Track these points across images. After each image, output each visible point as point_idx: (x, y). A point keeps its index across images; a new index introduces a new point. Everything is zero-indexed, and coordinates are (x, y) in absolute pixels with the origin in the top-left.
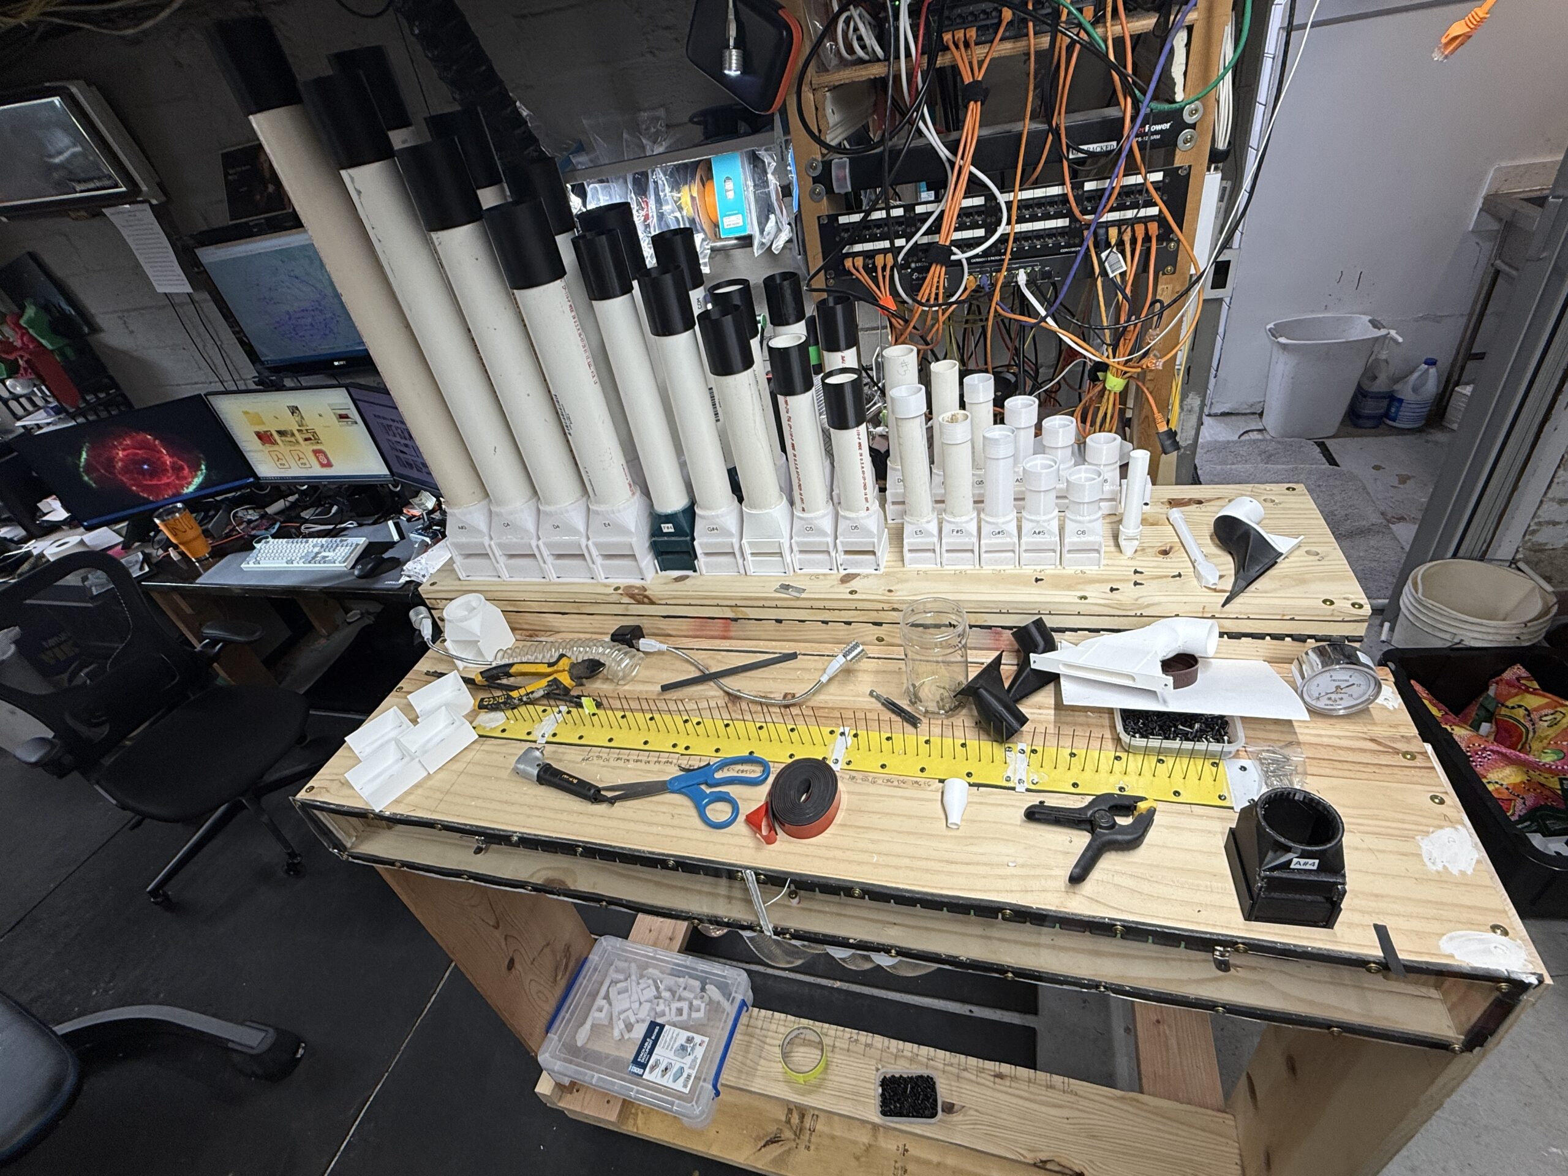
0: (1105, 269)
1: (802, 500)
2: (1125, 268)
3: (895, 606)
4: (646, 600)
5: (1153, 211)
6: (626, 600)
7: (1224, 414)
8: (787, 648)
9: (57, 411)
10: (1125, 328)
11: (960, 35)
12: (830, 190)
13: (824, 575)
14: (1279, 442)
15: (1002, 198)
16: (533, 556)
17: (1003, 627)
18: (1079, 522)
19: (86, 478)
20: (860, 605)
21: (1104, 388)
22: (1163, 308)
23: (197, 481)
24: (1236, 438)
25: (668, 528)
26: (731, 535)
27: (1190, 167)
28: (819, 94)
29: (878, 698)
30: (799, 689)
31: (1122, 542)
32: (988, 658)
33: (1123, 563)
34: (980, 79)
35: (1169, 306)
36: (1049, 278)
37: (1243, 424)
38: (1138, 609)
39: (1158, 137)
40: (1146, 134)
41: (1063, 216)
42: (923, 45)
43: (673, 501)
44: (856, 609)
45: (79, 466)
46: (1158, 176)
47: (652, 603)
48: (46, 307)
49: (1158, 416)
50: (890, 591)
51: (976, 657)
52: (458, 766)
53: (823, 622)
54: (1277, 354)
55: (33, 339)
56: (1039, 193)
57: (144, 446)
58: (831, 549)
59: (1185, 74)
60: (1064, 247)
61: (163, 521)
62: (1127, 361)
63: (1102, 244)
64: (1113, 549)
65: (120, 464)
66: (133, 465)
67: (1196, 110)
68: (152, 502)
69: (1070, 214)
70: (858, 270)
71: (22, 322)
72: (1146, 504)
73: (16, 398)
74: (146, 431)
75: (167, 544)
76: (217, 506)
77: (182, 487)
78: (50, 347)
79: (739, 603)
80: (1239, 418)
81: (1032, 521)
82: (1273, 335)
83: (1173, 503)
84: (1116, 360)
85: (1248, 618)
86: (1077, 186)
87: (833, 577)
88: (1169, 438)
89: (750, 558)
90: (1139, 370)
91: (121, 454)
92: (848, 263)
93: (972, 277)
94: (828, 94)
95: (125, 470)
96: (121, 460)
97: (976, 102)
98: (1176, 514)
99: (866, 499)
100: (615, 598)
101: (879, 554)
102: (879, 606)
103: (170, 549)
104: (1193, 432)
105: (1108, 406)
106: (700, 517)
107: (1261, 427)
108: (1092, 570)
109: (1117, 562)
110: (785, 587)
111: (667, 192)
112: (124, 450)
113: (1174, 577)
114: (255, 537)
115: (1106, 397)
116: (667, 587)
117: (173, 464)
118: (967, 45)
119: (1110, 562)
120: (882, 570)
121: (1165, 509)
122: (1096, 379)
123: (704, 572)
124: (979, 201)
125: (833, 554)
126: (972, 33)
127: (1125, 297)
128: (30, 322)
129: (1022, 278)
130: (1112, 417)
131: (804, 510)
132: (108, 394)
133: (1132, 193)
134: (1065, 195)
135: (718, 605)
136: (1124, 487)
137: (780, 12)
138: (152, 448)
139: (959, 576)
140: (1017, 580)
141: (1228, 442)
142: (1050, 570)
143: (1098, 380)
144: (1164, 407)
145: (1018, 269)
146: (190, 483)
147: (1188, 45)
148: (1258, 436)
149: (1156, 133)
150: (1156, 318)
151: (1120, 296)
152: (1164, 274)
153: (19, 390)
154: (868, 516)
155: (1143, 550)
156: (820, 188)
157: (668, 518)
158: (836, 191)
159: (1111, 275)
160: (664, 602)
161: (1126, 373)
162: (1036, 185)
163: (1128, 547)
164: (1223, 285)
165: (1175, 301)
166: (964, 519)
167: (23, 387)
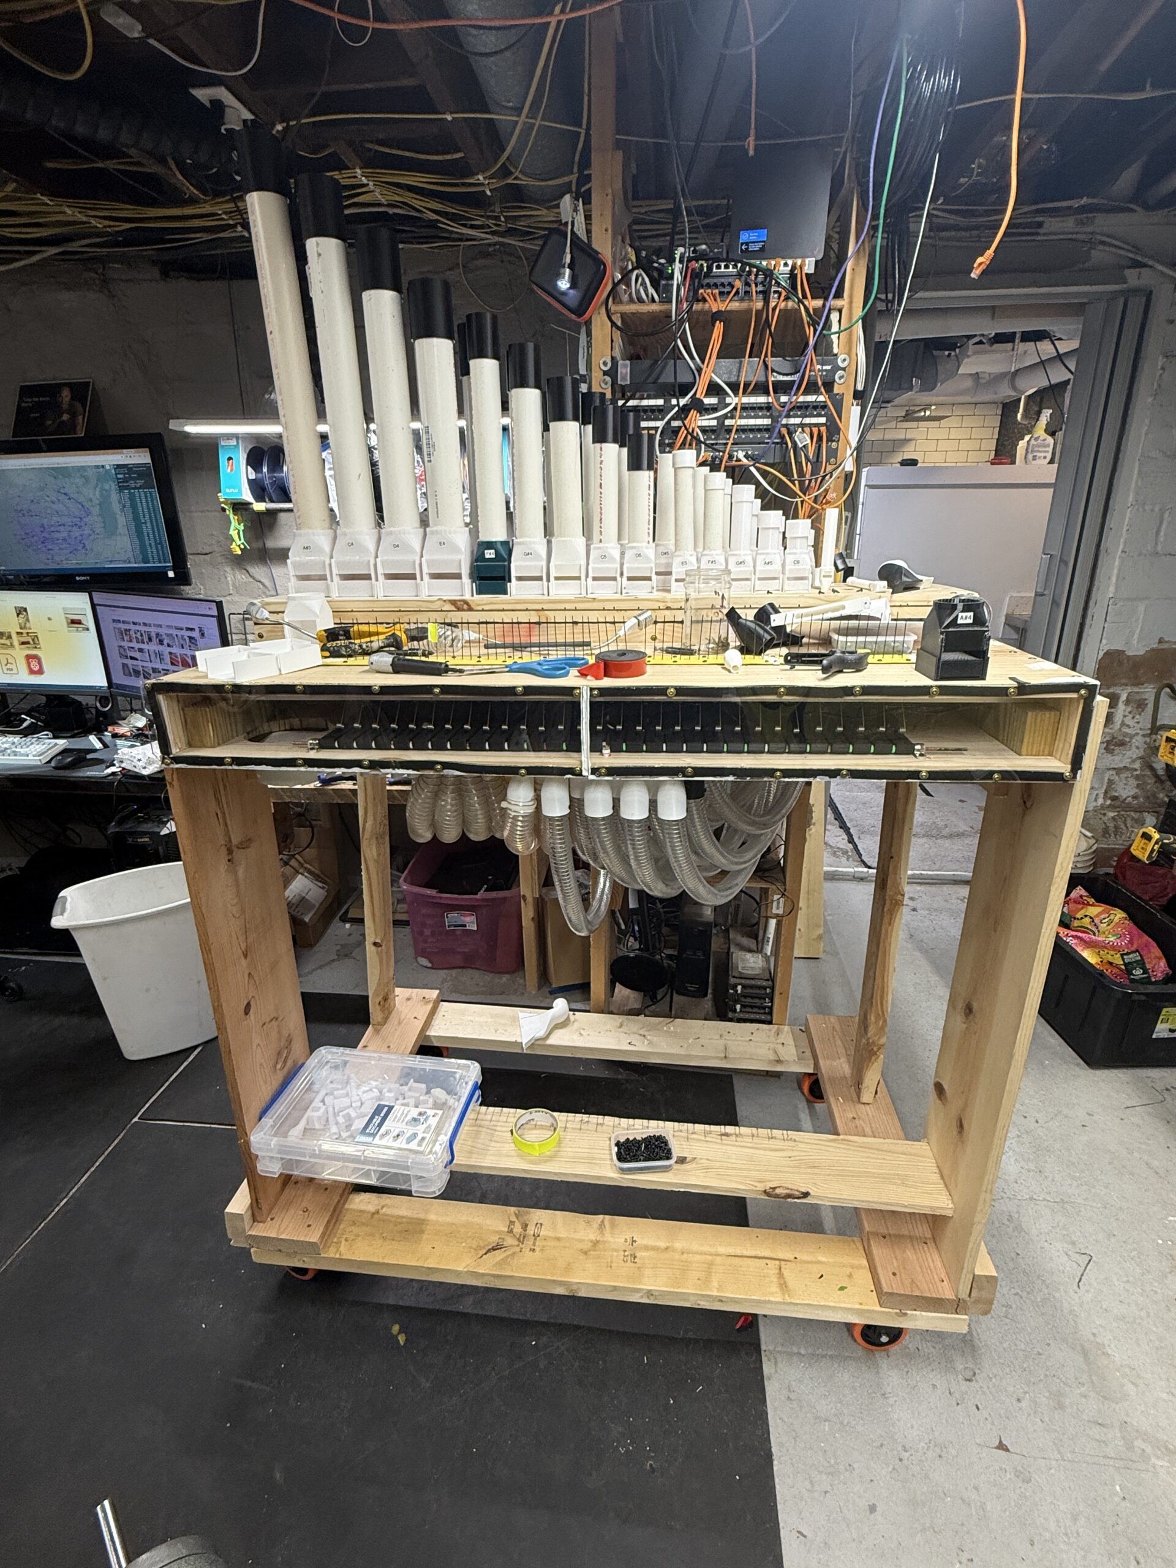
0: (795, 442)
1: (601, 533)
2: (808, 442)
3: (669, 605)
4: (465, 607)
5: (823, 420)
6: (447, 606)
11: (709, 291)
12: (615, 382)
16: (368, 575)
18: (795, 554)
25: (490, 554)
26: (540, 562)
36: (757, 460)
39: (824, 373)
43: (496, 531)
47: (470, 609)
53: (611, 623)
56: (755, 400)
58: (618, 574)
60: (768, 438)
67: (845, 359)
69: (772, 416)
79: (545, 606)
81: (763, 554)
86: (777, 398)
89: (554, 581)
93: (706, 453)
97: (720, 322)
99: (649, 534)
100: (437, 605)
101: (653, 581)
102: (657, 605)
106: (519, 543)
118: (714, 296)
123: (514, 594)
125: (619, 579)
126: (716, 292)
127: (809, 460)
131: (601, 541)
133: (810, 407)
134: (769, 403)
135: (527, 609)
145: (737, 450)
147: (840, 321)
149: (823, 370)
154: (649, 547)
156: (608, 379)
157: (490, 545)
158: (619, 382)
159: (800, 446)
160: (480, 608)
162: (752, 395)
166: (717, 552)
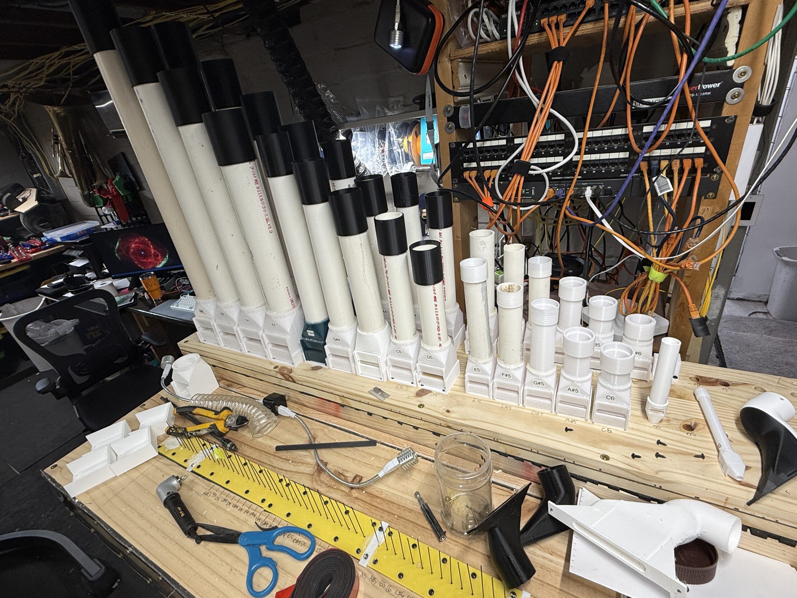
0: (654, 187)
1: (395, 330)
2: (672, 189)
3: (450, 425)
4: (290, 379)
5: (702, 150)
6: (279, 376)
7: (738, 299)
8: (372, 435)
9: (118, 223)
10: (669, 235)
11: (554, 19)
12: (458, 126)
13: (407, 386)
14: (779, 322)
15: (577, 136)
16: (235, 335)
17: (533, 463)
18: (609, 389)
19: (117, 255)
20: (424, 417)
21: (648, 279)
22: (703, 222)
23: (164, 262)
24: (747, 316)
25: (311, 333)
26: (348, 346)
27: (736, 117)
28: (455, 62)
29: (420, 500)
30: (367, 474)
31: (649, 412)
32: (519, 485)
33: (648, 429)
34: (564, 45)
35: (709, 221)
36: (611, 194)
37: (752, 308)
38: (659, 482)
39: (709, 93)
40: (698, 91)
41: (624, 150)
42: (523, 23)
43: (316, 318)
44: (421, 419)
45: (114, 249)
46: (707, 123)
47: (294, 381)
48: (124, 177)
49: (692, 305)
50: (448, 411)
51: (509, 481)
52: (135, 474)
53: (399, 422)
54: (780, 266)
55: (116, 190)
56: (607, 133)
57: (143, 243)
58: (413, 369)
59: (737, 45)
60: (623, 173)
61: (143, 279)
62: (668, 261)
63: (654, 172)
64: (639, 413)
65: (132, 250)
66: (138, 251)
67: (745, 73)
68: (143, 270)
69: (630, 149)
70: (471, 179)
71: (113, 182)
72: (675, 377)
73: (106, 215)
74: (146, 236)
75: (144, 291)
76: (171, 276)
77: (157, 264)
78: (122, 194)
79: (345, 395)
80: (750, 303)
81: (568, 379)
82: (779, 255)
83: (700, 380)
84: (659, 258)
85: (777, 522)
86: (637, 129)
87: (413, 390)
88: (701, 325)
89: (359, 364)
90: (678, 268)
91: (133, 246)
92: (466, 174)
93: (551, 190)
94: (461, 64)
95: (134, 253)
96: (133, 248)
97: (559, 62)
98: (702, 392)
99: (440, 338)
100: (273, 373)
101: (446, 380)
102: (439, 422)
103: (145, 293)
104: (718, 311)
105: (649, 292)
106: (332, 331)
107: (766, 311)
108: (618, 431)
109: (641, 427)
110: (377, 390)
111: (394, 138)
112: (135, 244)
113: (697, 456)
114: (183, 292)
115: (648, 285)
116: (305, 373)
117: (155, 253)
118: (557, 26)
119: (635, 426)
120: (448, 392)
121: (692, 385)
122: (642, 270)
123: (331, 367)
124: (560, 137)
125: (414, 373)
126: (563, 18)
127: (670, 211)
128: (117, 183)
129: (589, 192)
130: (653, 299)
131: (396, 338)
132: (142, 218)
133: (683, 135)
134: (627, 135)
135: (332, 393)
136: (656, 360)
137: (429, 6)
138: (147, 245)
139: (505, 409)
140: (550, 425)
141: (741, 317)
142: (580, 422)
143: (644, 271)
144: (698, 298)
145: (586, 186)
146: (160, 263)
147: (742, 22)
148: (764, 317)
149: (707, 90)
150: (696, 230)
151: (666, 211)
152: (706, 198)
153: (106, 212)
154: (439, 351)
155: (669, 421)
156: (452, 125)
157: (313, 327)
158: (462, 127)
159: (659, 194)
160: (300, 383)
161: (666, 269)
162: (604, 128)
163: (655, 417)
164: (749, 217)
165: (714, 218)
166: (512, 367)
167: (108, 211)
